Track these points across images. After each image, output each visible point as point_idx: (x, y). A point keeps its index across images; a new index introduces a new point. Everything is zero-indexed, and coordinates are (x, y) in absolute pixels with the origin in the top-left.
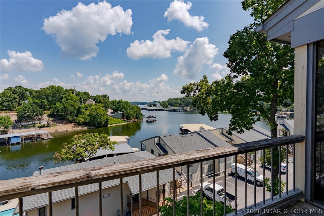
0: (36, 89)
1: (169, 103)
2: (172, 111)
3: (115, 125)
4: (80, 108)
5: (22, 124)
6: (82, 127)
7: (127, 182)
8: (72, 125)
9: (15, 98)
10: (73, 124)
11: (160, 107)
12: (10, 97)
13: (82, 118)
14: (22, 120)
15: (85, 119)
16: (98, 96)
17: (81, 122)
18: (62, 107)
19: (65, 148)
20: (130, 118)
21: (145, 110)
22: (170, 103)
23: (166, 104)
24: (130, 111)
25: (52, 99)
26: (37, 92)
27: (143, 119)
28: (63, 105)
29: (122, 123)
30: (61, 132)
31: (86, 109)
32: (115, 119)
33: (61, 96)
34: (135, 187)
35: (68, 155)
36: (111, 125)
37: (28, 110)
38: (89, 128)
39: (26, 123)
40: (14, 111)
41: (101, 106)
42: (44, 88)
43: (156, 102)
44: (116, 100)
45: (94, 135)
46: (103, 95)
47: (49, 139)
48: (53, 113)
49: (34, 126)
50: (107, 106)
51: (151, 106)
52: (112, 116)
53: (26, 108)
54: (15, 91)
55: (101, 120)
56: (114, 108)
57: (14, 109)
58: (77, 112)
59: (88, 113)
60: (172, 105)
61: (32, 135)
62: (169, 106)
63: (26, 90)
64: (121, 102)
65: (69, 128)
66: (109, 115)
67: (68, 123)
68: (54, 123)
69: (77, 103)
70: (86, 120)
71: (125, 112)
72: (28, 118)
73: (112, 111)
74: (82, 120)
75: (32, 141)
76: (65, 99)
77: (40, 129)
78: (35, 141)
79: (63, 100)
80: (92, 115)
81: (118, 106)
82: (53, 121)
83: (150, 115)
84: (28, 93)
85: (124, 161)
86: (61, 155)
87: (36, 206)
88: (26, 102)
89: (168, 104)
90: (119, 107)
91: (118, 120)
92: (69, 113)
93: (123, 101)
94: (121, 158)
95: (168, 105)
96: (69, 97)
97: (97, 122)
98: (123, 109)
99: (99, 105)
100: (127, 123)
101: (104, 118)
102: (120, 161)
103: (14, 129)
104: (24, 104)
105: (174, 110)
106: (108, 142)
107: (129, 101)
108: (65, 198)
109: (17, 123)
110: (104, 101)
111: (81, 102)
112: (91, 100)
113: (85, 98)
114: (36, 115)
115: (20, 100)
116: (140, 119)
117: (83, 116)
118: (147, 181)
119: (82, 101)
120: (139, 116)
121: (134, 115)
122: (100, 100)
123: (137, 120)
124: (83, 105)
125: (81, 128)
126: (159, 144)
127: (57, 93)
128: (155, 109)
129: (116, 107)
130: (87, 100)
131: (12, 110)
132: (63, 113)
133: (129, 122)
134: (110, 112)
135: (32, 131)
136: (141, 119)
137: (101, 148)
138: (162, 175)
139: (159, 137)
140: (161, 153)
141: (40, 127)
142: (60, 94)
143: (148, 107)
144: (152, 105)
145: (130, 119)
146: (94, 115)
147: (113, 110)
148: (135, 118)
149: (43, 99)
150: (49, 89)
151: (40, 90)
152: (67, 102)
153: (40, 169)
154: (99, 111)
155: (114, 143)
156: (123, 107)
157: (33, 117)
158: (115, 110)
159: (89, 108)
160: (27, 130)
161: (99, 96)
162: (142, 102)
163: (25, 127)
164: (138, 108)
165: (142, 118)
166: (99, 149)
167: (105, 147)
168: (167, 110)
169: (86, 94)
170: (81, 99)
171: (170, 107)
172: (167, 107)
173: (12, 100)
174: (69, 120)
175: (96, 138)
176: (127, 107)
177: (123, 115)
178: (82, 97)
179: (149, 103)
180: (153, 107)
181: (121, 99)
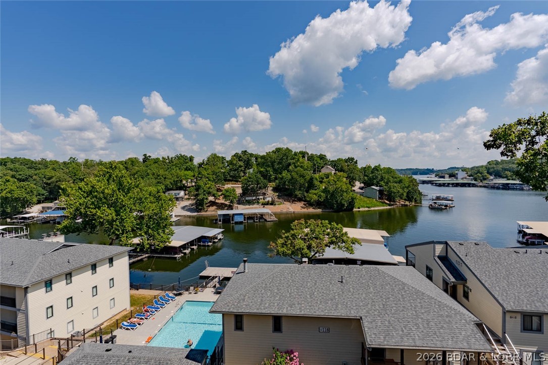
0: (262, 154)
1: (492, 170)
2: (498, 188)
3: (367, 209)
4: (312, 179)
5: (247, 198)
6: (315, 209)
7: (361, 317)
8: (301, 204)
9: (240, 166)
10: (303, 203)
11: (466, 178)
12: (236, 165)
13: (314, 195)
14: (246, 193)
15: (318, 197)
16: (339, 160)
17: (313, 200)
18: (290, 177)
19: (282, 238)
20: (394, 198)
21: (430, 185)
22: (494, 172)
23: (481, 173)
24: (394, 187)
25: (278, 166)
26: (263, 157)
27: (423, 202)
28: (290, 174)
29: (378, 206)
30: (287, 213)
31: (320, 181)
32: (366, 199)
33: (289, 161)
34: (375, 334)
35: (285, 249)
36: (359, 210)
37: (252, 181)
38: (324, 210)
39: (250, 198)
40: (240, 182)
41: (343, 177)
42: (269, 152)
43: (458, 169)
44: (369, 167)
45: (321, 223)
46: (347, 158)
47: (272, 221)
48: (279, 186)
49: (258, 203)
50: (353, 177)
51: (443, 177)
52: (362, 194)
53: (250, 178)
54: (240, 157)
55: (341, 200)
56: (365, 180)
57: (240, 180)
58: (308, 185)
59: (324, 187)
60: (498, 175)
61: (255, 214)
62: (492, 178)
63: (251, 155)
64: (377, 170)
65: (296, 208)
66: (356, 191)
67: (296, 201)
68: (279, 200)
69: (308, 172)
70: (321, 198)
71: (386, 187)
72: (251, 191)
73: (362, 185)
74: (315, 198)
75: (254, 221)
76: (293, 166)
77: (264, 207)
78: (257, 222)
79: (290, 168)
80: (329, 191)
81: (373, 176)
82: (279, 197)
83: (438, 195)
84: (253, 159)
85: (361, 277)
86: (277, 247)
87: (231, 310)
88: (251, 170)
89: (488, 173)
90: (374, 179)
91: (371, 201)
92: (297, 187)
93: (382, 167)
94: (355, 271)
95: (488, 176)
96: (298, 163)
97: (337, 201)
98: (382, 183)
99: (340, 174)
100: (389, 207)
101: (347, 197)
102: (352, 276)
103: (239, 204)
104: (249, 173)
105: (506, 187)
106: (345, 238)
107: (394, 168)
108: (264, 311)
109: (242, 197)
110: (348, 168)
111: (314, 171)
112: (328, 166)
113: (320, 164)
114: (260, 188)
115: (245, 169)
116: (416, 201)
117: (316, 192)
118: (403, 331)
119: (317, 169)
120: (413, 196)
121: (403, 194)
122: (342, 167)
123: (409, 204)
124: (317, 176)
125: (313, 210)
126: (444, 259)
127: (284, 157)
128: (453, 184)
129: (370, 179)
130: (323, 167)
131: (237, 181)
132: (291, 187)
133: (393, 207)
134: (358, 187)
135: (256, 208)
136: (418, 202)
137: (332, 246)
138: (441, 328)
139: (446, 243)
140: (450, 279)
141: (264, 204)
142: (287, 159)
143: (437, 179)
144: (447, 176)
145: (394, 201)
146: (331, 191)
147: (363, 183)
148: (405, 200)
149: (268, 166)
150: (275, 153)
151: (265, 154)
152: (296, 170)
153: (245, 261)
154: (339, 184)
155: (354, 241)
156: (382, 179)
157: (257, 190)
158: (368, 184)
159: (325, 180)
160: (251, 206)
161: (342, 160)
162: (422, 168)
163: (249, 203)
164: (413, 181)
165: (421, 200)
166: (329, 247)
167: (339, 246)
168: (485, 187)
169: (322, 157)
170: (315, 165)
171: (492, 180)
172: (485, 179)
173: (238, 169)
174: (298, 197)
175: (325, 229)
176: (388, 178)
177: (381, 192)
178: (315, 163)
179: (439, 171)
180: (447, 180)
181: (379, 165)
